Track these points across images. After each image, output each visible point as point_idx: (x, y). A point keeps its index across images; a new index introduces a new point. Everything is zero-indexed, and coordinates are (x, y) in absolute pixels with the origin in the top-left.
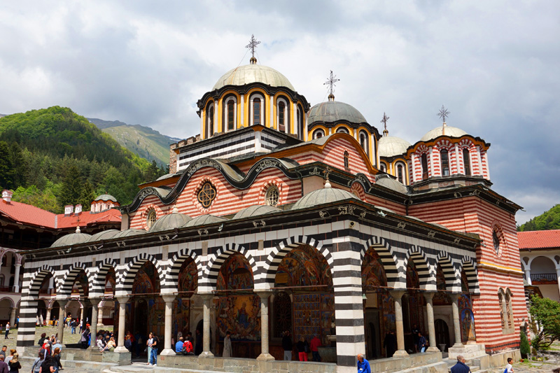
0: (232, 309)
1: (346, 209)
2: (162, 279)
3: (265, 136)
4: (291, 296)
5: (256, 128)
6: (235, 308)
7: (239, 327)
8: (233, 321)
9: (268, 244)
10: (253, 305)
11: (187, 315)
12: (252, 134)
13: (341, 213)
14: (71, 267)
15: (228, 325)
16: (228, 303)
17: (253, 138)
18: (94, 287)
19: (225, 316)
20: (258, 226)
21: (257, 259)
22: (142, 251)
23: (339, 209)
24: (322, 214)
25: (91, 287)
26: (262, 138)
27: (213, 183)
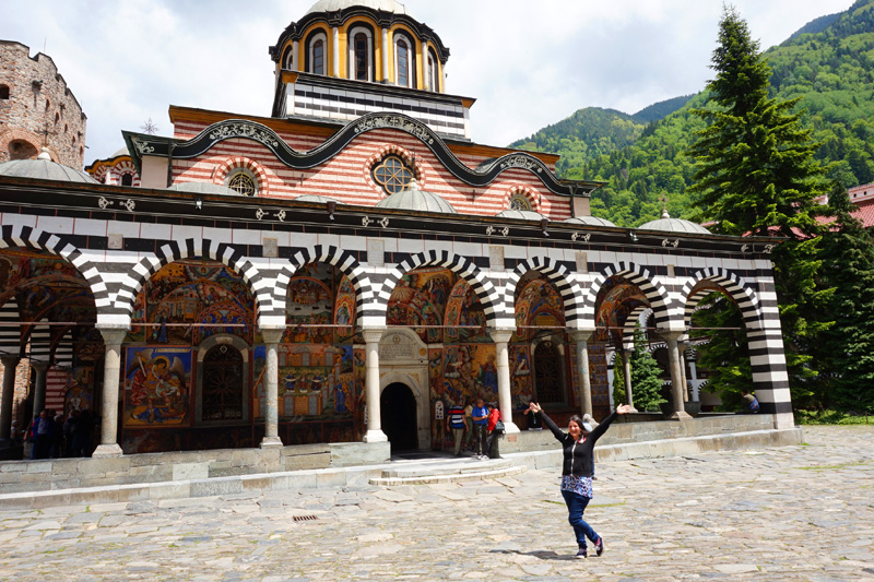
0: (469, 365)
4: (561, 347)
5: (467, 103)
6: (474, 362)
8: (472, 383)
11: (362, 375)
15: (461, 388)
16: (461, 355)
17: (460, 115)
19: (456, 374)
23: (766, 246)
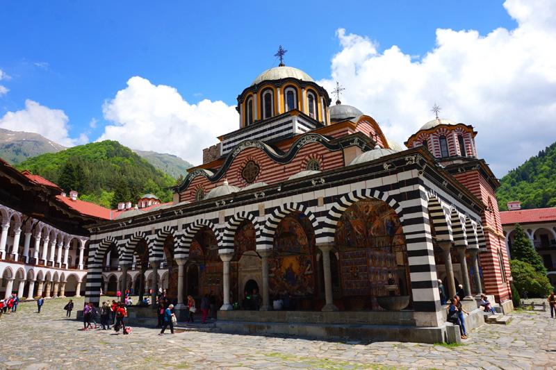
0: (279, 269)
1: (414, 158)
2: (219, 241)
5: (293, 113)
6: (282, 267)
7: (286, 285)
8: (280, 279)
9: (327, 200)
10: (300, 264)
11: (236, 276)
12: (290, 119)
13: (407, 164)
14: (132, 237)
15: (276, 283)
16: (275, 263)
17: (291, 121)
18: (154, 253)
19: (273, 275)
20: (316, 184)
21: (317, 214)
22: (199, 217)
23: (407, 158)
24: (386, 166)
25: (151, 252)
27: (256, 161)
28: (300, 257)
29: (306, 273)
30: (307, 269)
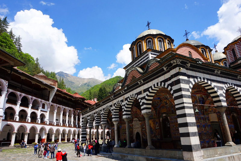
1: (175, 62)
3: (153, 53)
4: (169, 118)
5: (148, 50)
9: (145, 91)
10: (154, 124)
11: (132, 130)
12: (147, 54)
13: (173, 65)
14: (91, 115)
15: (145, 134)
16: (145, 124)
17: (148, 55)
19: (144, 130)
20: (140, 83)
21: (142, 99)
22: (107, 105)
23: (172, 62)
24: (165, 69)
26: (152, 54)
27: (135, 76)
28: (154, 120)
29: (156, 128)
30: (157, 126)
